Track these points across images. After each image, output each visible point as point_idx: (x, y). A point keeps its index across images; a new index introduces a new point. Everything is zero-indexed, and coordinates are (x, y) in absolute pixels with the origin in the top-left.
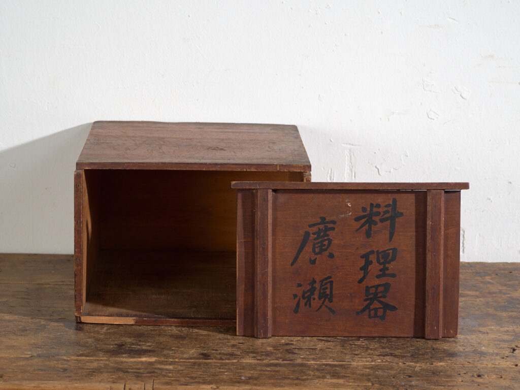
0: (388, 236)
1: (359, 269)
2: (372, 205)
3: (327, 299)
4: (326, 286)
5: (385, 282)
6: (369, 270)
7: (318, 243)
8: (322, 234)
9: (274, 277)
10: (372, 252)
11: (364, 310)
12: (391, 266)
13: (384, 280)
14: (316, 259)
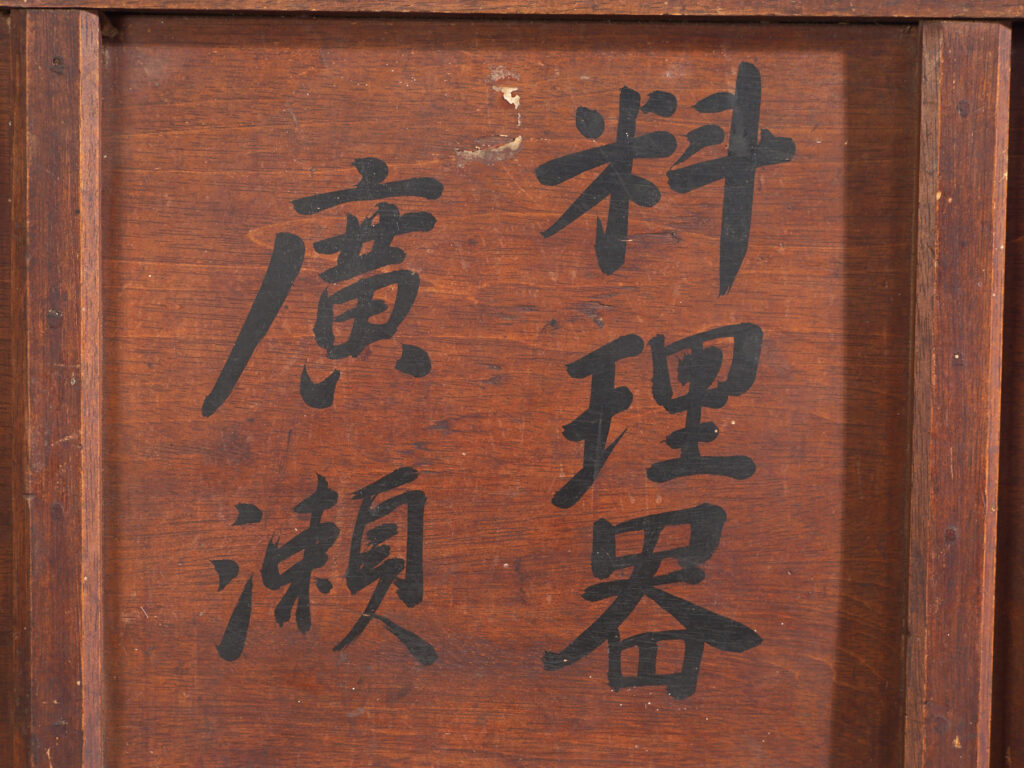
0: (712, 263)
1: (559, 431)
2: (628, 97)
3: (393, 589)
4: (388, 519)
5: (694, 503)
6: (610, 440)
7: (344, 296)
8: (366, 248)
9: (112, 470)
10: (629, 345)
11: (584, 645)
12: (728, 419)
13: (689, 492)
14: (337, 374)
